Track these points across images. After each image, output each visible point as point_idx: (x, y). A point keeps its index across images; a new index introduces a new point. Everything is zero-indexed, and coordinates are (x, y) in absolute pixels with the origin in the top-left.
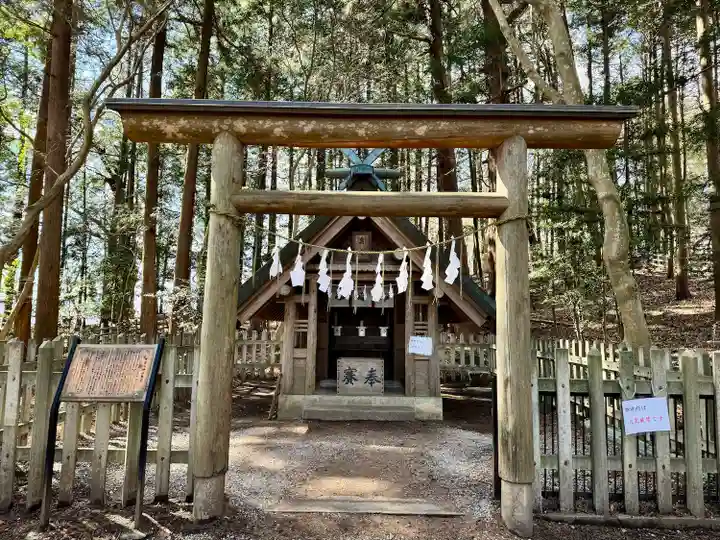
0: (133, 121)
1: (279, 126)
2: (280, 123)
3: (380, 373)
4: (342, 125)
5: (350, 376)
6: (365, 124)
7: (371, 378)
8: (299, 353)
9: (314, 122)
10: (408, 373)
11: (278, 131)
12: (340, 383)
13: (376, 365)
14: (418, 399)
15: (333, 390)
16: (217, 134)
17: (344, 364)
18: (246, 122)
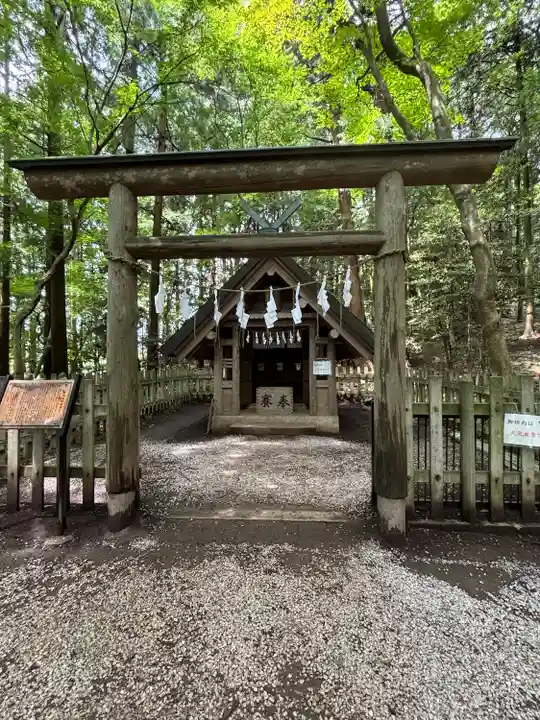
0: (35, 178)
1: (164, 174)
2: (166, 170)
3: (289, 399)
4: (224, 169)
5: (266, 400)
6: (246, 166)
7: (283, 401)
8: (227, 384)
9: (197, 168)
10: (312, 398)
11: (164, 178)
12: (259, 405)
13: (287, 392)
14: (320, 418)
15: (254, 411)
16: (110, 185)
17: (261, 392)
18: (135, 173)
